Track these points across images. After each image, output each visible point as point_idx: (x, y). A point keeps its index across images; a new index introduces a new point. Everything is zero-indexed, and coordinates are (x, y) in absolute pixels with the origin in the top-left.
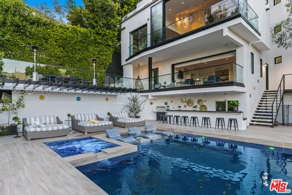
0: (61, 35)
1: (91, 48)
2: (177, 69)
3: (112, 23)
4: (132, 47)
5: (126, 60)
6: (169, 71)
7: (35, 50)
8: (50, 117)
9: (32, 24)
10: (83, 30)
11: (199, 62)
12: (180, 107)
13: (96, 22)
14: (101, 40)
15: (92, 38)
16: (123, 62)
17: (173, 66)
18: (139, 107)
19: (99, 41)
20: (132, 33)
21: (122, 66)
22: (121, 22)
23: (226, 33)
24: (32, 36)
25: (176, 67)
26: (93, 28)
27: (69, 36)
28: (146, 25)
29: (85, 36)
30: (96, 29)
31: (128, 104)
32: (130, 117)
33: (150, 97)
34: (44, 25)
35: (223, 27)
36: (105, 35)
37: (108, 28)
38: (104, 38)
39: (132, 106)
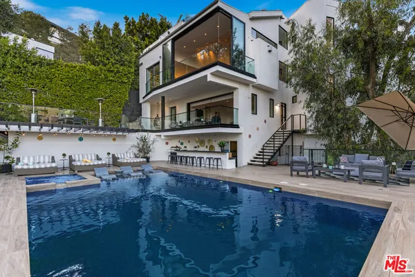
0: (66, 74)
1: (102, 87)
2: (193, 107)
3: (126, 59)
4: (149, 84)
5: (144, 98)
6: (185, 110)
7: (33, 92)
8: (44, 156)
9: (34, 64)
10: (92, 67)
11: (209, 102)
12: (195, 147)
13: (108, 59)
14: (113, 77)
15: (103, 75)
16: (141, 101)
17: (189, 105)
18: (149, 147)
19: (111, 78)
20: (149, 69)
21: (141, 104)
22: (138, 57)
23: (210, 78)
24: (34, 76)
25: (192, 105)
26: (105, 65)
27: (76, 75)
28: (158, 63)
29: (95, 73)
30: (108, 66)
31: (136, 144)
32: (136, 157)
33: (163, 137)
34: (48, 64)
35: (208, 72)
36: (118, 72)
37: (122, 65)
38: (118, 75)
39: (141, 146)
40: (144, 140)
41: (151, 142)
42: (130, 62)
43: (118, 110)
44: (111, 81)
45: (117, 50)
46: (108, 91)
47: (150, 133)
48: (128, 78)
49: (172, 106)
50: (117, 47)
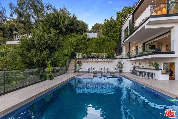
1: (106, 43)
5: (123, 44)
7: (86, 49)
10: (103, 37)
11: (156, 40)
13: (108, 32)
14: (110, 38)
15: (106, 39)
16: (122, 46)
17: (144, 44)
18: (122, 66)
20: (124, 31)
21: (122, 47)
22: (121, 27)
23: (147, 27)
27: (98, 41)
28: (127, 27)
29: (104, 39)
30: (108, 35)
31: (116, 65)
32: (116, 70)
33: (129, 61)
34: (91, 40)
35: (145, 24)
36: (112, 36)
37: (114, 33)
38: (112, 37)
39: (118, 65)
40: (120, 63)
41: (123, 64)
42: (117, 31)
43: (113, 51)
44: (110, 40)
45: (111, 28)
46: (109, 44)
47: (122, 60)
48: (116, 37)
49: (136, 46)
50: (111, 26)
